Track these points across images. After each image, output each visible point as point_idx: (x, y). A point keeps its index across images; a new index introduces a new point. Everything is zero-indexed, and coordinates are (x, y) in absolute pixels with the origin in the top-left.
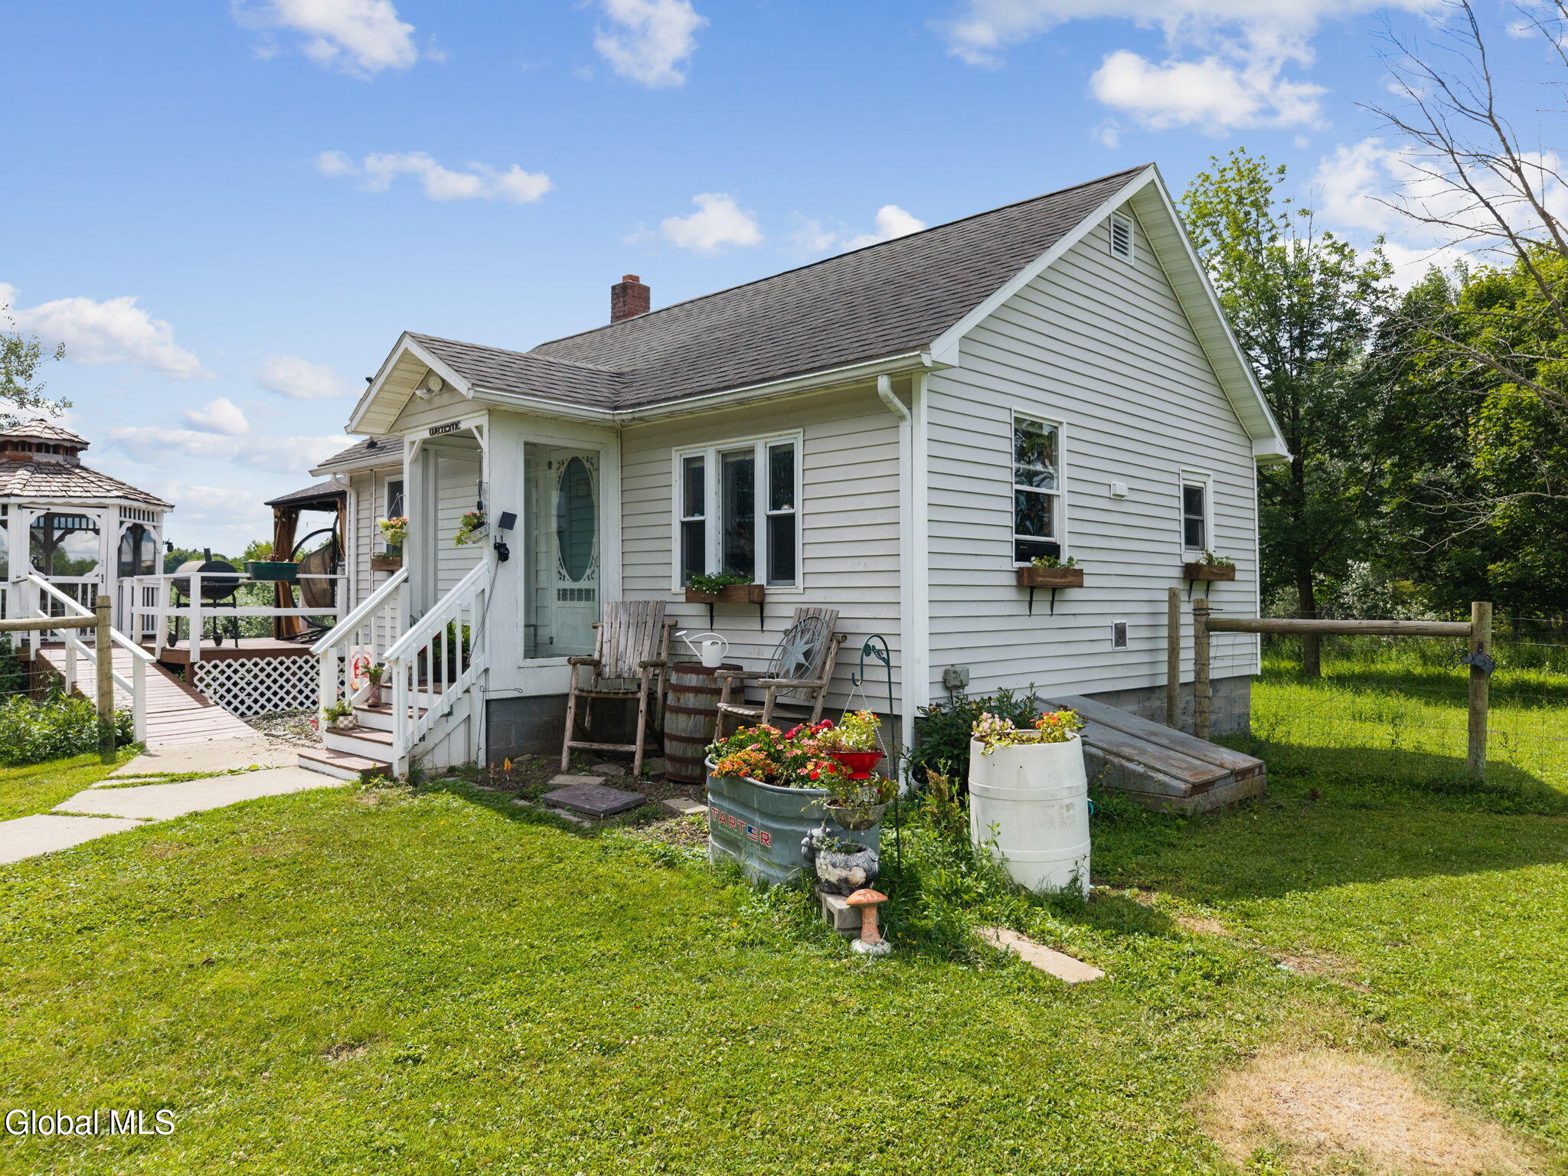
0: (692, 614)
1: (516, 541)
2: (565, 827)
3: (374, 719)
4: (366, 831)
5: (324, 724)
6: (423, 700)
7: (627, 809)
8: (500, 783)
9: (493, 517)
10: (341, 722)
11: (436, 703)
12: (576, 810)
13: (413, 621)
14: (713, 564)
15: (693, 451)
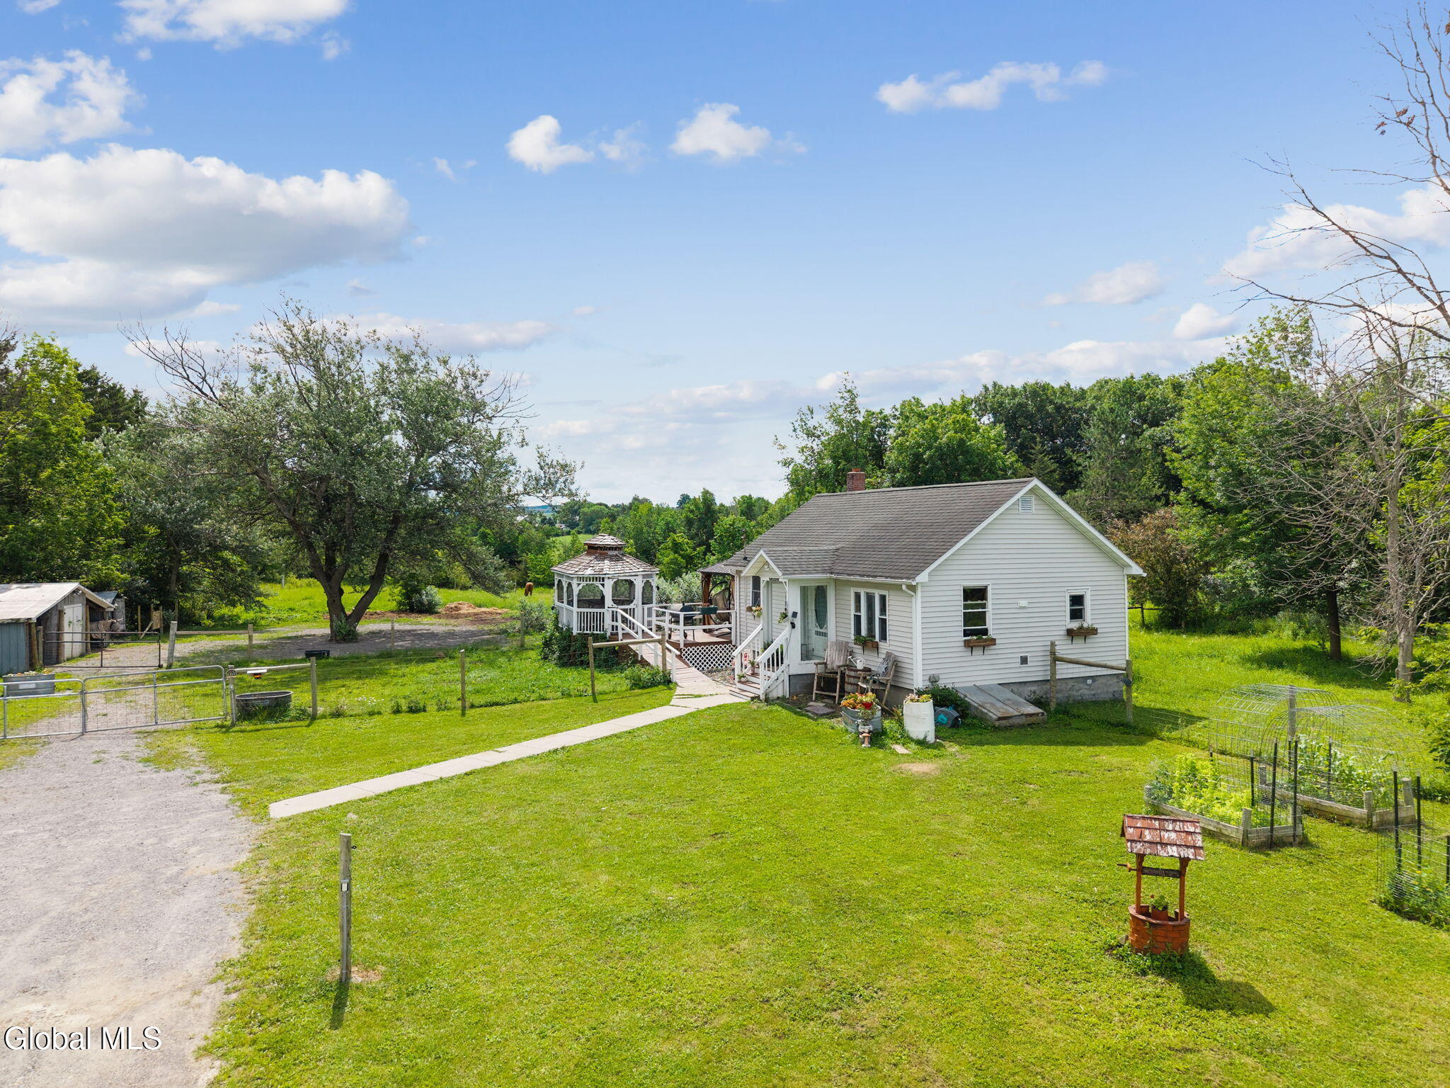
0: (858, 649)
1: (798, 622)
2: (809, 717)
3: (753, 679)
4: (755, 715)
5: (737, 679)
6: (769, 674)
7: (827, 714)
8: (794, 703)
9: (790, 614)
10: (743, 680)
11: (774, 675)
12: (813, 713)
13: (765, 649)
14: (864, 632)
15: (858, 590)
